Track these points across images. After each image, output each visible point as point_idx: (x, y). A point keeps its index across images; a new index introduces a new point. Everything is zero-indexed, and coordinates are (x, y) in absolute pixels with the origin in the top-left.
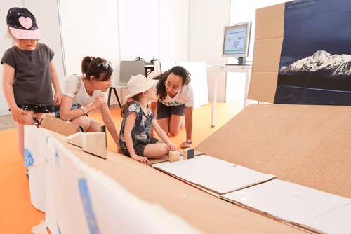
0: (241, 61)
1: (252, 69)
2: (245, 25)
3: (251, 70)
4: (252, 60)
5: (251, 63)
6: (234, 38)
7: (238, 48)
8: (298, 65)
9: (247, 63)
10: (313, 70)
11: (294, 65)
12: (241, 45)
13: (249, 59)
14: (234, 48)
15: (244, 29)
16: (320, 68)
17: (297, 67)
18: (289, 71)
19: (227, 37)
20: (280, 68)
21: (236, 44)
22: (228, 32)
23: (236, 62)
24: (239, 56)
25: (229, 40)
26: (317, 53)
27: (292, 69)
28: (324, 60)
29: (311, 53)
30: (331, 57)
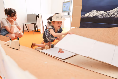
0: (69, 14)
1: (72, 16)
2: (70, 2)
3: (72, 17)
4: (72, 13)
5: (72, 15)
6: (66, 6)
8: (87, 15)
9: (71, 15)
10: (92, 16)
11: (85, 15)
12: (68, 9)
14: (66, 10)
15: (69, 3)
16: (94, 16)
17: (87, 16)
18: (84, 17)
19: (64, 5)
20: (81, 16)
21: (67, 8)
22: (64, 4)
23: (67, 14)
24: (68, 12)
25: (64, 7)
26: (93, 11)
27: (85, 16)
28: (94, 13)
30: (97, 12)
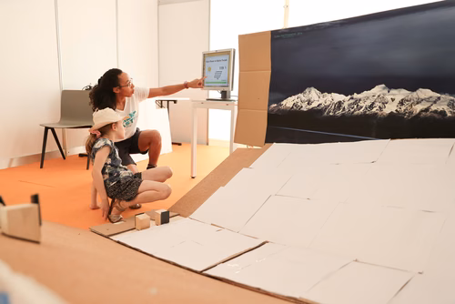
0: (225, 96)
1: (238, 105)
2: (227, 53)
3: (236, 108)
4: (237, 95)
5: (236, 99)
6: (215, 67)
7: (220, 80)
8: (289, 103)
9: (232, 98)
10: (304, 109)
11: (284, 103)
12: (223, 77)
13: (234, 94)
14: (215, 80)
15: (226, 57)
16: (311, 107)
17: (288, 105)
18: (279, 110)
19: (206, 64)
20: (269, 106)
21: (218, 75)
22: (207, 59)
23: (219, 96)
24: (222, 89)
25: (210, 69)
26: (307, 90)
27: (282, 107)
28: (313, 98)
29: (301, 90)
30: (321, 95)
